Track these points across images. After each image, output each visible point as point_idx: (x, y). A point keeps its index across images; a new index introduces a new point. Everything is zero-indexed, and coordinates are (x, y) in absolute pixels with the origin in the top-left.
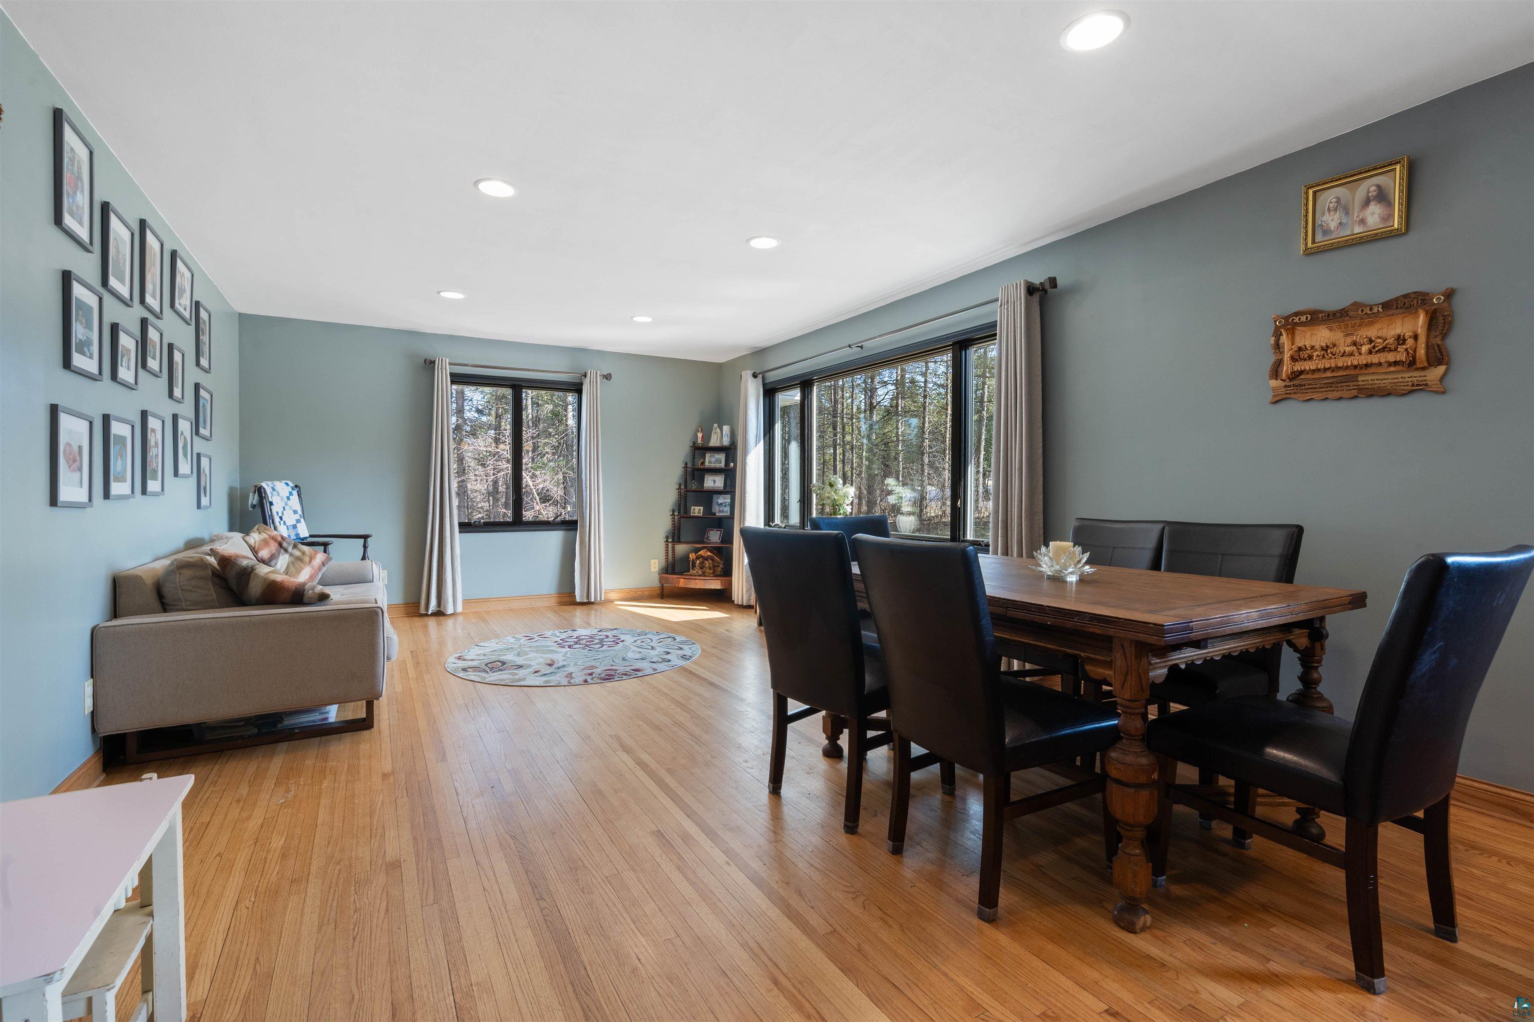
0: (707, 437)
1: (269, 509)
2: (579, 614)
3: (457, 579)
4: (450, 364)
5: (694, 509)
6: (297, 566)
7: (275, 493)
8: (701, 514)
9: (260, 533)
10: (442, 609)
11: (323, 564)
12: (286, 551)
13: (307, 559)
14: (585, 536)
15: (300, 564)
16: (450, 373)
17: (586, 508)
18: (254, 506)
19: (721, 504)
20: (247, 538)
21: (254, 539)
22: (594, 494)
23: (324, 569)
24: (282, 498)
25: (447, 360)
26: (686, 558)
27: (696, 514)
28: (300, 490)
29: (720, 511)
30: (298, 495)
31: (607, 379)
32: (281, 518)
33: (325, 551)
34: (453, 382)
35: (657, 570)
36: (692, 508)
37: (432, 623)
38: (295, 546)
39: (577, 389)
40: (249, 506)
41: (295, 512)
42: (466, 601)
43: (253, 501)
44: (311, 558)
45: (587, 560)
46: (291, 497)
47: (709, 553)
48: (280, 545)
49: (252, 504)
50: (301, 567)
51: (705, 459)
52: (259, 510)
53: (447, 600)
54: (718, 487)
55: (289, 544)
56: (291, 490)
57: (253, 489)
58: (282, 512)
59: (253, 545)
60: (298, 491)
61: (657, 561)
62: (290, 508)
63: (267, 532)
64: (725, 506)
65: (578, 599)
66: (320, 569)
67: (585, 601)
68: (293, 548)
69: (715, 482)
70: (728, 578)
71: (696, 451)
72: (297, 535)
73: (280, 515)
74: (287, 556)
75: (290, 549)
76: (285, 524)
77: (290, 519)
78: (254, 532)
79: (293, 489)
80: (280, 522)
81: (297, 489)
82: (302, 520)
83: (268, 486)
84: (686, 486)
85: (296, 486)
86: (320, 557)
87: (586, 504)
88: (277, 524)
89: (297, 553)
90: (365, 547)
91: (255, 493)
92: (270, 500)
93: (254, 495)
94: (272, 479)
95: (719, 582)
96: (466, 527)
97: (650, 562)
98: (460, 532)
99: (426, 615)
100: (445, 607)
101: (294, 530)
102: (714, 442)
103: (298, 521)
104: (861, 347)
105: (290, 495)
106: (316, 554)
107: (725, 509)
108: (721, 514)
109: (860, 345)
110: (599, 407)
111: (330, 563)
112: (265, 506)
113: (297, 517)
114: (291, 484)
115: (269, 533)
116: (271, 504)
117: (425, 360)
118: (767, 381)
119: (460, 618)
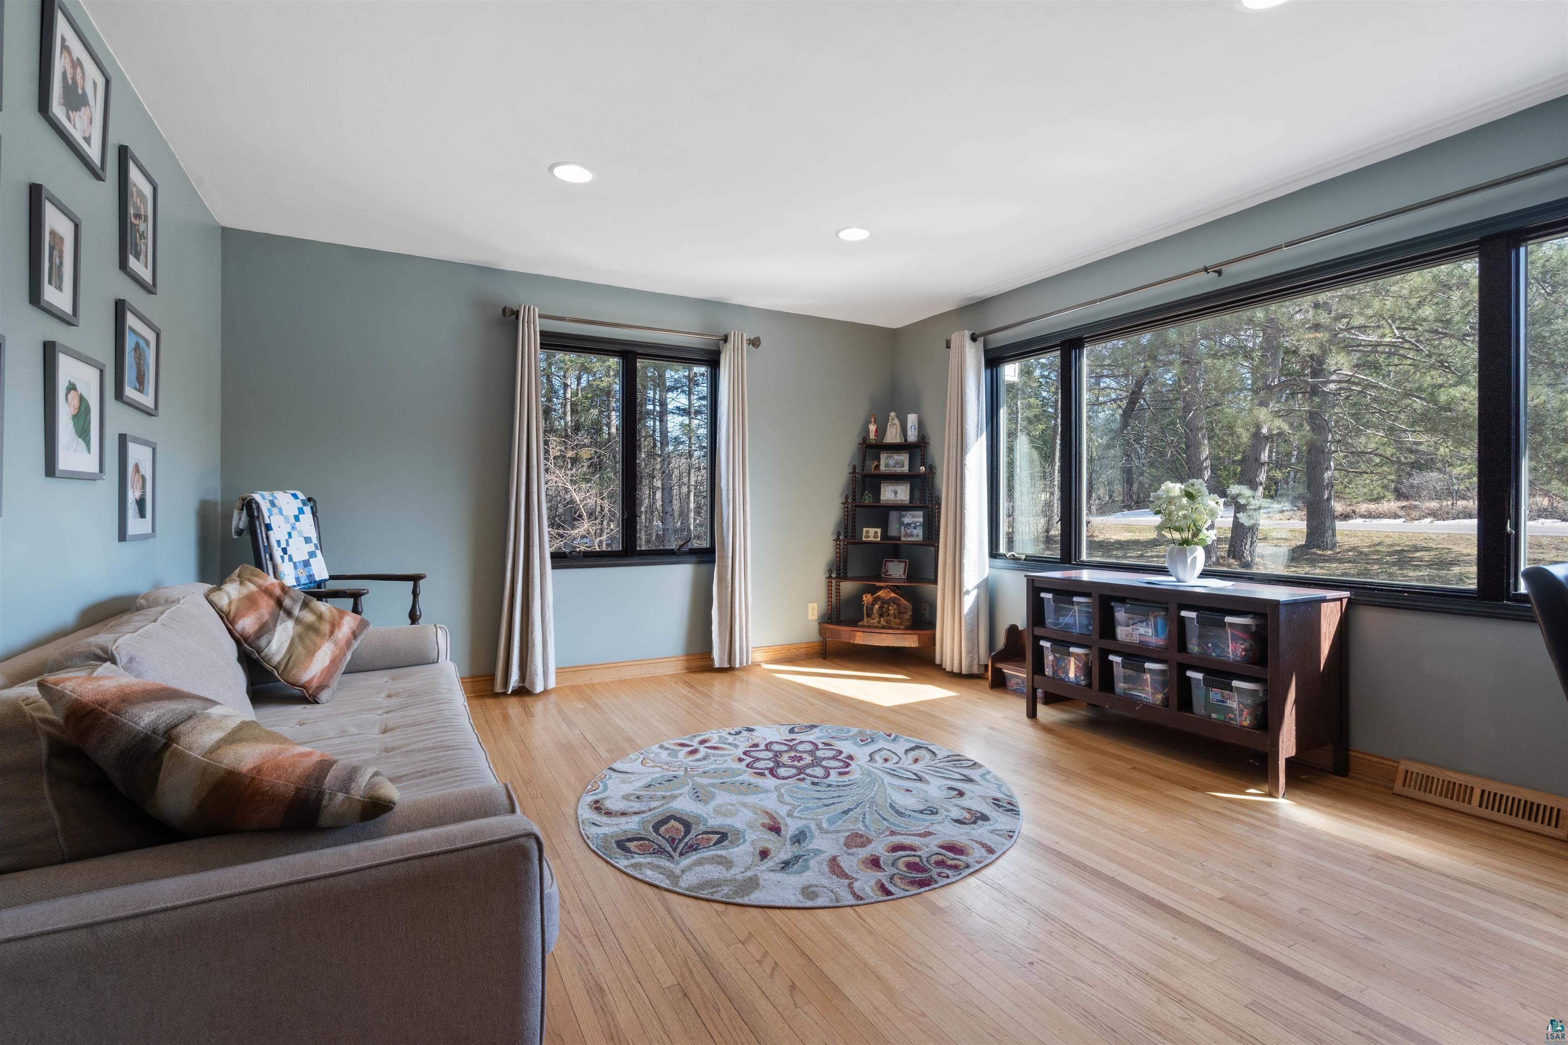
0: (881, 431)
1: (264, 536)
2: (719, 684)
3: (548, 639)
4: (540, 316)
5: (867, 532)
6: (308, 642)
7: (275, 510)
8: (879, 539)
9: (242, 583)
10: (527, 685)
11: (355, 635)
12: (289, 614)
13: (326, 628)
14: (727, 572)
15: (315, 638)
16: (540, 331)
17: (728, 531)
18: (240, 532)
19: (909, 524)
20: (217, 597)
21: (229, 597)
22: (739, 510)
23: (356, 644)
24: (286, 518)
25: (537, 309)
26: (856, 599)
27: (871, 539)
28: (315, 505)
29: (906, 535)
30: (313, 513)
31: (754, 345)
32: (285, 551)
33: (356, 610)
34: (543, 346)
35: (816, 617)
36: (865, 529)
37: (513, 706)
38: (305, 605)
39: (712, 360)
40: (233, 531)
41: (308, 540)
42: (559, 671)
43: (238, 525)
44: (335, 626)
45: (729, 606)
46: (301, 516)
47: (893, 595)
48: (279, 603)
49: (237, 527)
50: (315, 644)
51: (879, 461)
52: (247, 537)
53: (536, 671)
54: (902, 501)
55: (295, 600)
56: (301, 505)
57: (239, 504)
58: (287, 541)
59: (225, 608)
60: (312, 508)
61: (815, 605)
62: (300, 533)
63: (256, 579)
64: (915, 528)
65: (717, 664)
66: (348, 644)
67: (726, 665)
68: (301, 609)
69: (896, 493)
70: (929, 632)
71: (867, 450)
72: (311, 576)
73: (283, 545)
74: (290, 624)
75: (296, 611)
76: (291, 559)
77: (300, 550)
78: (232, 581)
79: (304, 504)
80: (282, 558)
81: (311, 504)
82: (318, 552)
83: (264, 498)
84: (854, 500)
85: (309, 499)
86: (349, 622)
87: (728, 525)
88: (278, 560)
89: (309, 617)
90: (415, 594)
91: (242, 509)
92: (267, 521)
93: (240, 514)
94: (271, 488)
95: (915, 638)
96: (561, 559)
97: (807, 607)
98: (553, 568)
99: (504, 694)
100: (533, 683)
101: (306, 569)
102: (893, 436)
103: (312, 555)
104: (1219, 273)
105: (300, 513)
106: (341, 618)
107: (915, 532)
108: (909, 539)
109: (1217, 269)
110: (745, 384)
111: (365, 632)
112: (259, 530)
113: (311, 547)
114: (302, 496)
115: (260, 582)
116: (268, 527)
117: (504, 310)
118: (991, 347)
119: (553, 697)
